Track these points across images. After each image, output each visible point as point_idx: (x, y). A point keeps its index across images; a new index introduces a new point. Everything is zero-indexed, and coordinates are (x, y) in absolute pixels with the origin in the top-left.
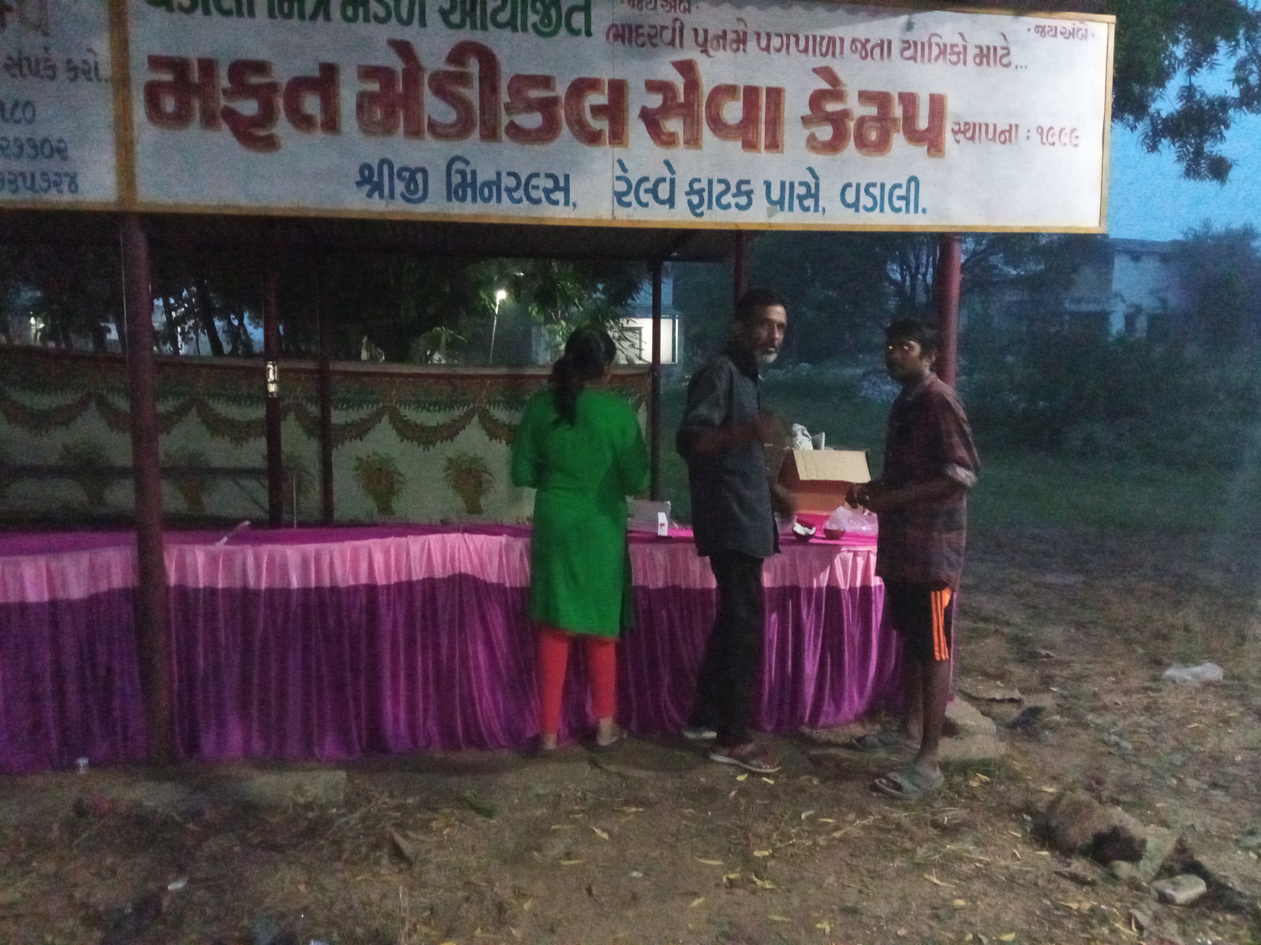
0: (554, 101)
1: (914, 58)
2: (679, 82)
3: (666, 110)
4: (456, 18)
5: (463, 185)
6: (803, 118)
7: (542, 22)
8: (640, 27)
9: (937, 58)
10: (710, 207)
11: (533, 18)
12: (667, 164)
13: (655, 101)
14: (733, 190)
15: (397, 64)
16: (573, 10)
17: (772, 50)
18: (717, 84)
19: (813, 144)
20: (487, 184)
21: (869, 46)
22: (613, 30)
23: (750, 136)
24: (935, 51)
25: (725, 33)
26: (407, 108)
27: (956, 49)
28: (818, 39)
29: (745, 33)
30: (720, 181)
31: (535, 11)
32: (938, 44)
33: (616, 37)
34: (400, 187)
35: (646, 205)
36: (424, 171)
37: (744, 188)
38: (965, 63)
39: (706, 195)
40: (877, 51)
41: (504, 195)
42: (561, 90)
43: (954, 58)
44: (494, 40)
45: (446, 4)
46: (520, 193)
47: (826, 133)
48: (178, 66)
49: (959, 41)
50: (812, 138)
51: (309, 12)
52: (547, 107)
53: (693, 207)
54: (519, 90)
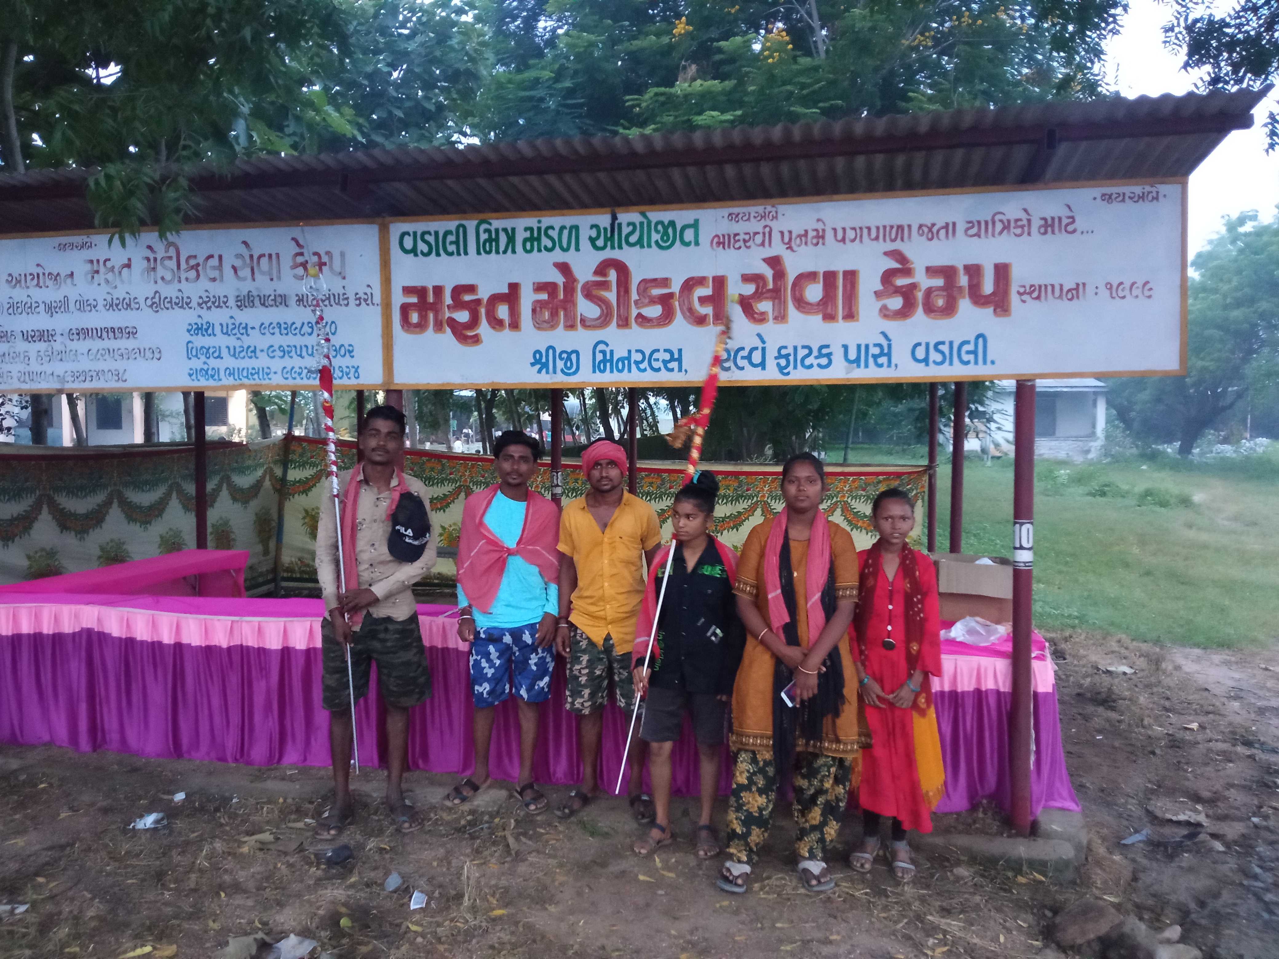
0: (671, 295)
1: (978, 235)
2: (769, 273)
3: (759, 295)
4: (600, 243)
5: (604, 361)
6: (875, 292)
7: (662, 238)
8: (738, 234)
9: (1001, 233)
10: (795, 367)
11: (655, 237)
12: (759, 335)
13: (749, 289)
14: (815, 353)
15: (560, 279)
16: (684, 228)
17: (847, 240)
18: (800, 272)
19: (885, 313)
20: (622, 359)
21: (935, 230)
22: (716, 240)
23: (829, 310)
24: (999, 227)
25: (806, 231)
26: (565, 309)
27: (1019, 223)
28: (888, 229)
29: (824, 230)
30: (804, 347)
31: (657, 231)
32: (1001, 221)
33: (719, 243)
34: (560, 364)
35: (742, 368)
36: (577, 353)
37: (825, 351)
38: (1029, 234)
39: (791, 358)
40: (943, 232)
41: (633, 366)
42: (676, 288)
43: (1018, 231)
44: (627, 255)
45: (594, 233)
46: (645, 365)
47: (896, 303)
48: (421, 292)
49: (1023, 216)
50: (884, 308)
51: (502, 248)
52: (665, 301)
53: (781, 369)
54: (645, 290)
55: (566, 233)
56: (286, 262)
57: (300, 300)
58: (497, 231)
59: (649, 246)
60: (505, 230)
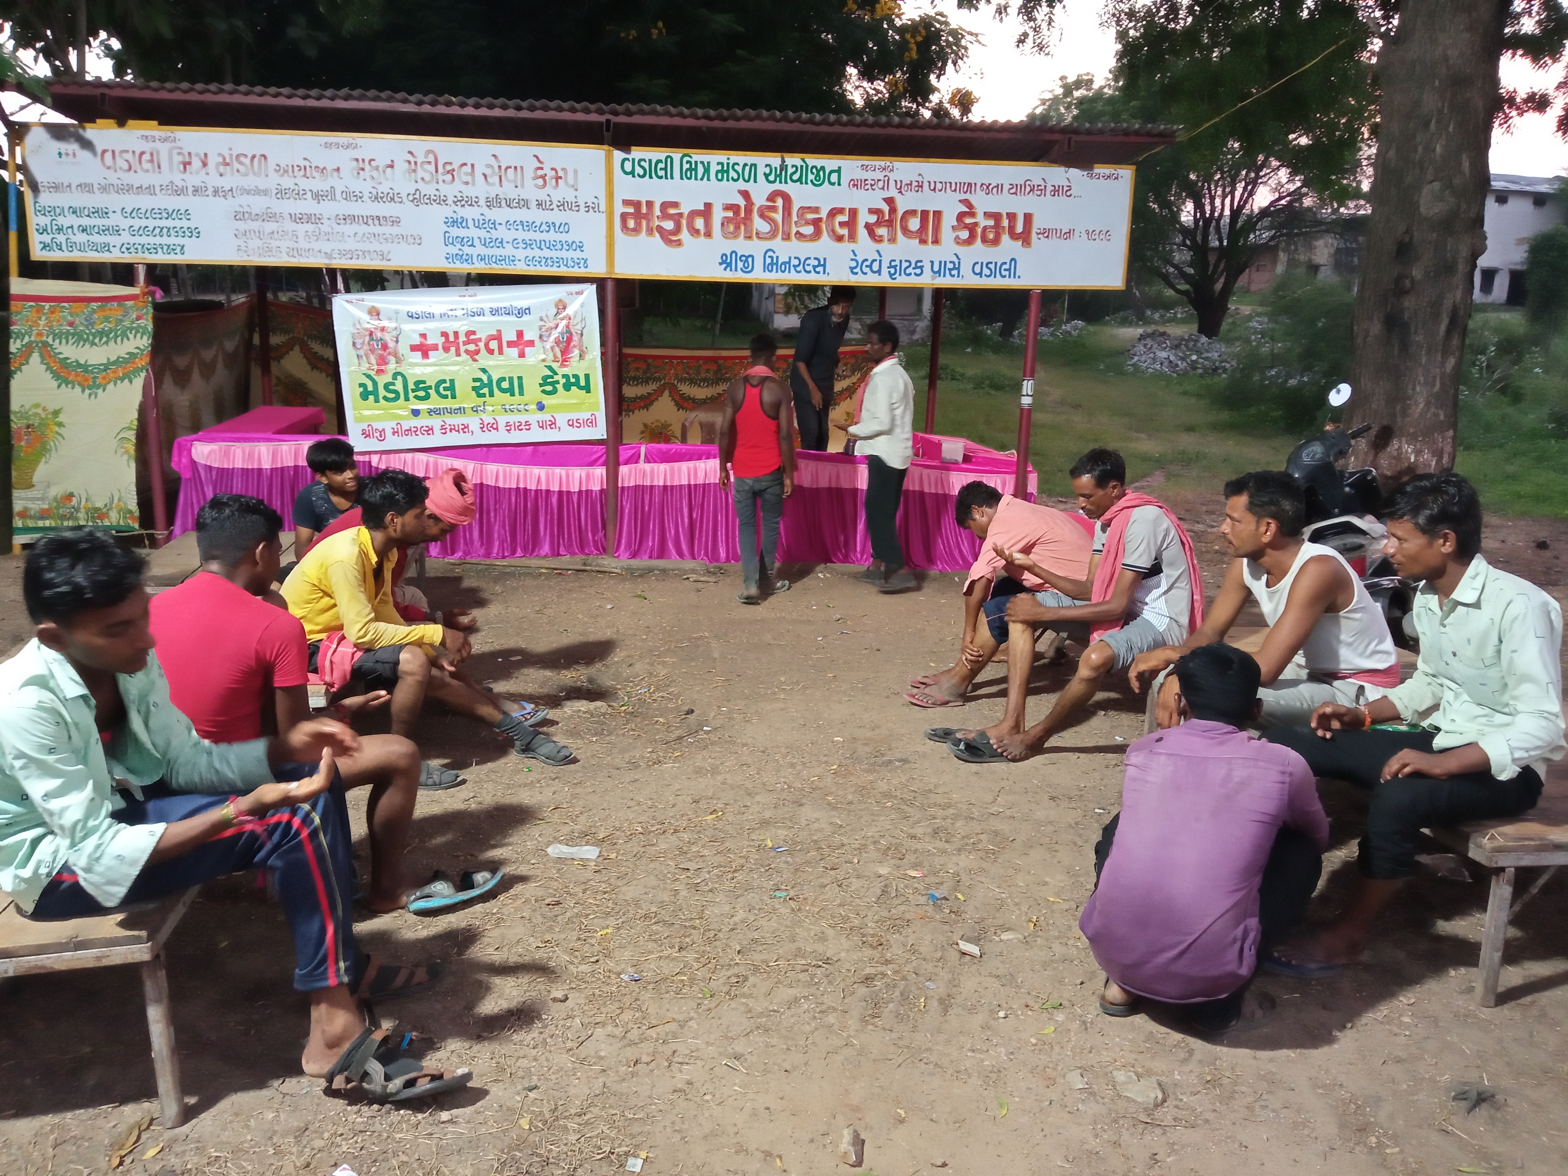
0: (820, 220)
1: (1015, 193)
2: (886, 208)
3: (878, 223)
4: (772, 178)
5: (772, 264)
6: (952, 227)
7: (815, 178)
8: (867, 180)
9: (1029, 193)
10: (900, 275)
11: (811, 177)
12: (878, 251)
13: (873, 219)
14: (913, 265)
15: (742, 203)
16: (831, 172)
17: (937, 190)
18: (906, 209)
19: (958, 241)
20: (784, 263)
21: (990, 188)
22: (852, 183)
23: (923, 237)
24: (1028, 189)
25: (911, 181)
26: (745, 225)
27: (1040, 188)
28: (962, 185)
29: (922, 182)
30: (906, 261)
31: (812, 173)
32: (1029, 185)
33: (854, 185)
34: (740, 265)
35: (866, 274)
36: (753, 257)
37: (919, 264)
38: (1045, 195)
39: (898, 268)
40: (995, 190)
41: (792, 269)
42: (823, 214)
43: (1039, 193)
44: (790, 188)
45: (767, 171)
46: (800, 268)
47: (965, 234)
48: (637, 205)
49: (1042, 183)
50: (957, 237)
51: (700, 176)
52: (816, 223)
53: (891, 275)
54: (803, 214)
55: (747, 168)
56: (529, 173)
57: (539, 205)
58: (696, 162)
59: (806, 183)
60: (702, 163)
